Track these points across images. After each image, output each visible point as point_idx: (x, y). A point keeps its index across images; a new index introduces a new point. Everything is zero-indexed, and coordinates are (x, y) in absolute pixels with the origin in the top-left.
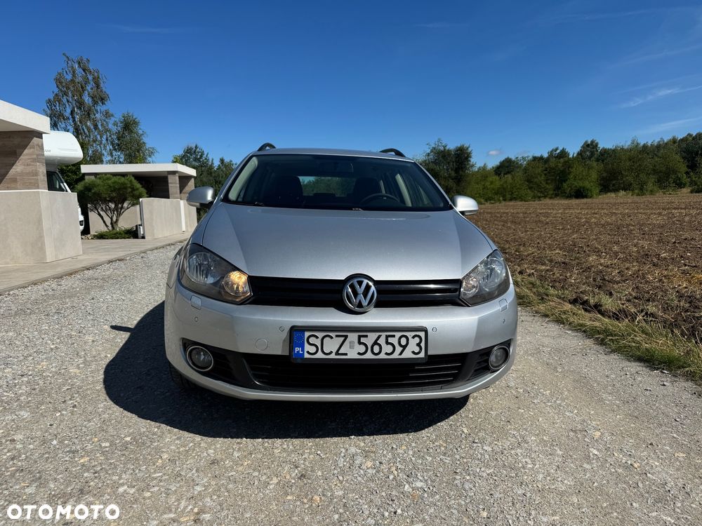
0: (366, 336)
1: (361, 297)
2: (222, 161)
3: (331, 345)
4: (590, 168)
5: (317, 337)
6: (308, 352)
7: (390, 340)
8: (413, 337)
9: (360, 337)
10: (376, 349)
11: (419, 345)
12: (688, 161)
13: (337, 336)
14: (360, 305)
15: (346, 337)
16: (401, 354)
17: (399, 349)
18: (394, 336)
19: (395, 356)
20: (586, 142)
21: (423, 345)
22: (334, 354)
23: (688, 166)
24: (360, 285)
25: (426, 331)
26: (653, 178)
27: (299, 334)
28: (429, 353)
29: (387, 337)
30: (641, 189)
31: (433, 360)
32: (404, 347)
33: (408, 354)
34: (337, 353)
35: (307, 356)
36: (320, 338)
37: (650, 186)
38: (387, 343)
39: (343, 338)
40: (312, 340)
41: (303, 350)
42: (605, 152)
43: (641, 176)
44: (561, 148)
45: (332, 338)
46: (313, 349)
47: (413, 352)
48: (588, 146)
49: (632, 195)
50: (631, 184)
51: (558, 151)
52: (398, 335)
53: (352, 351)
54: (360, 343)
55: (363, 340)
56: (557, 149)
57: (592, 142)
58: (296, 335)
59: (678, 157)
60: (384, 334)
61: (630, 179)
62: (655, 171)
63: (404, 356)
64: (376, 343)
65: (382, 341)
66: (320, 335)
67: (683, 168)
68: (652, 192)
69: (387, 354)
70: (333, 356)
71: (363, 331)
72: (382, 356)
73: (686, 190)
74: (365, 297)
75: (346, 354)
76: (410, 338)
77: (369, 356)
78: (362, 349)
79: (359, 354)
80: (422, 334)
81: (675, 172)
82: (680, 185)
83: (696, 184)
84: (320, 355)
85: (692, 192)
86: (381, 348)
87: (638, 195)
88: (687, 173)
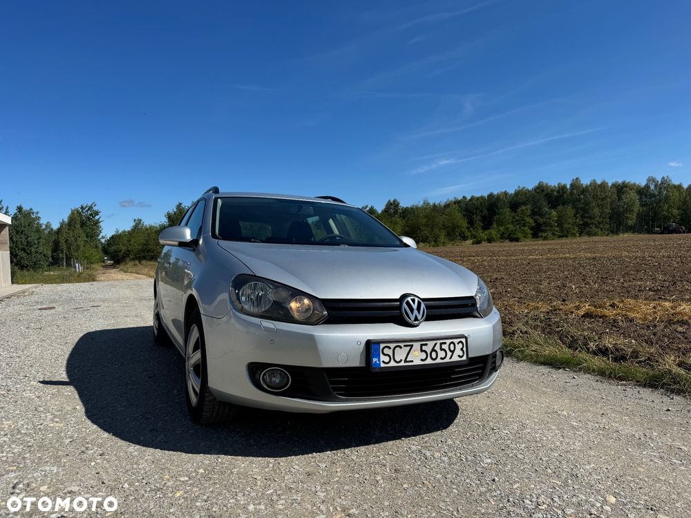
0: (426, 345)
1: (416, 312)
2: (20, 209)
3: (400, 354)
4: (395, 223)
5: (390, 348)
6: (383, 362)
7: (443, 346)
8: (458, 344)
9: (422, 345)
10: (434, 355)
11: (462, 349)
12: (468, 218)
13: (405, 346)
14: (416, 319)
15: (412, 346)
16: (451, 358)
17: (449, 354)
18: (445, 343)
19: (447, 360)
20: (389, 201)
21: (465, 349)
22: (403, 361)
23: (468, 222)
24: (414, 303)
25: (466, 338)
26: (443, 233)
27: (376, 346)
28: (470, 356)
29: (441, 344)
30: (435, 241)
31: (473, 361)
32: (453, 352)
33: (455, 358)
34: (406, 361)
35: (383, 365)
36: (392, 348)
37: (442, 238)
38: (441, 349)
39: (409, 348)
40: (386, 351)
41: (379, 360)
42: (406, 211)
43: (435, 230)
44: (370, 206)
45: (401, 347)
46: (387, 359)
47: (459, 356)
48: (391, 204)
49: (429, 246)
50: (428, 237)
51: (368, 209)
52: (448, 342)
53: (417, 358)
54: (422, 351)
55: (424, 348)
56: (367, 206)
57: (395, 201)
58: (373, 347)
59: (459, 215)
60: (439, 342)
61: (426, 233)
62: (445, 227)
63: (453, 360)
64: (433, 350)
65: (437, 348)
66: (392, 346)
67: (465, 224)
68: (444, 244)
69: (442, 359)
70: (402, 364)
71: (423, 341)
72: (438, 361)
73: (469, 242)
74: (419, 313)
75: (412, 361)
76: (456, 344)
77: (429, 361)
78: (424, 355)
79: (422, 360)
80: (463, 340)
81: (459, 227)
82: (465, 238)
83: (475, 237)
84: (393, 364)
85: (473, 244)
86: (437, 354)
87: (434, 246)
88: (468, 228)
